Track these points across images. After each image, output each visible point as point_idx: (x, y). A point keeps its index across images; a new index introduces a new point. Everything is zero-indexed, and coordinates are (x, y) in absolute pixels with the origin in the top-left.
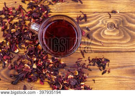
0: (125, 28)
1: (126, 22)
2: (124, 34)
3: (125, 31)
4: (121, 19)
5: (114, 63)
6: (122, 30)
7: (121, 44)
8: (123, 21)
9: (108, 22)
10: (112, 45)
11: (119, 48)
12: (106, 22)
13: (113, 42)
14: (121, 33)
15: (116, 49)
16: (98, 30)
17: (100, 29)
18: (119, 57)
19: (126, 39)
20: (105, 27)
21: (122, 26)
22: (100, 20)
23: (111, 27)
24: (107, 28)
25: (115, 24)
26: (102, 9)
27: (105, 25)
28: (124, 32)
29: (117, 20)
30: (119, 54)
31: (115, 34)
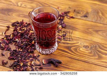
0: (96, 51)
1: (98, 47)
2: (94, 53)
3: (96, 52)
4: (95, 45)
5: (81, 68)
6: (94, 51)
7: (90, 58)
8: (96, 47)
9: (85, 44)
10: (83, 57)
11: (87, 60)
12: (83, 44)
13: (84, 56)
14: (92, 52)
15: (85, 60)
16: (76, 47)
17: (77, 47)
18: (86, 65)
19: (95, 57)
20: (81, 46)
21: (94, 49)
22: (79, 42)
23: (86, 47)
24: (83, 48)
25: (89, 46)
26: (83, 37)
27: (82, 45)
28: (94, 52)
29: (91, 45)
30: (86, 63)
31: (87, 52)
